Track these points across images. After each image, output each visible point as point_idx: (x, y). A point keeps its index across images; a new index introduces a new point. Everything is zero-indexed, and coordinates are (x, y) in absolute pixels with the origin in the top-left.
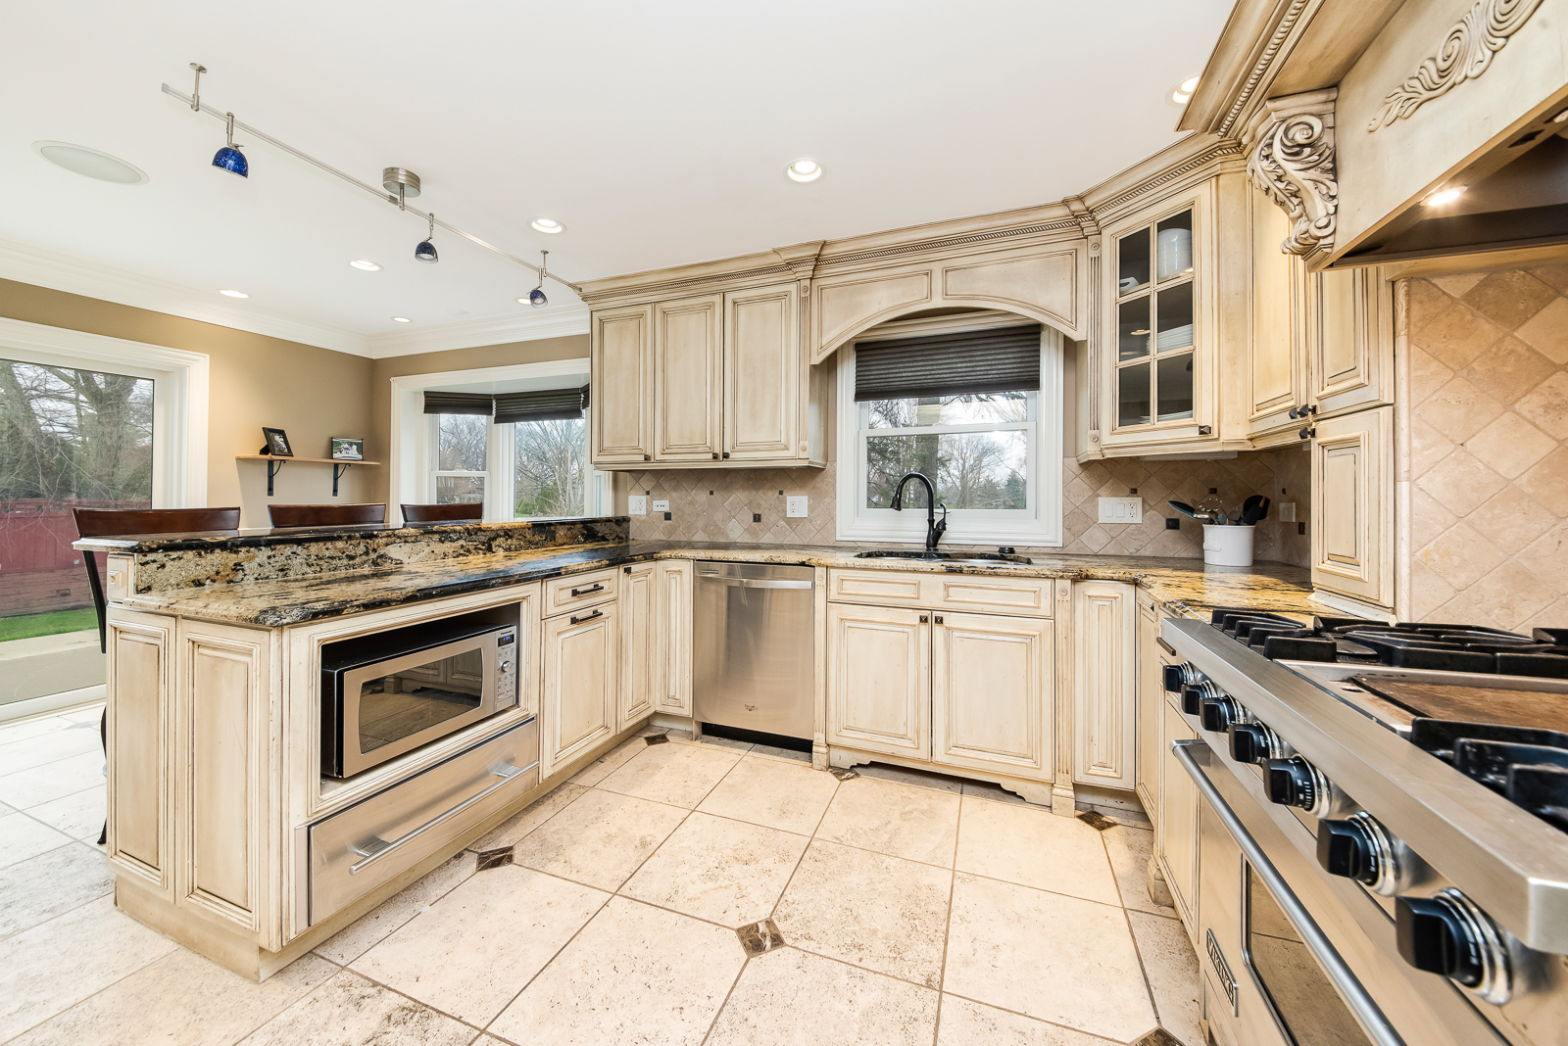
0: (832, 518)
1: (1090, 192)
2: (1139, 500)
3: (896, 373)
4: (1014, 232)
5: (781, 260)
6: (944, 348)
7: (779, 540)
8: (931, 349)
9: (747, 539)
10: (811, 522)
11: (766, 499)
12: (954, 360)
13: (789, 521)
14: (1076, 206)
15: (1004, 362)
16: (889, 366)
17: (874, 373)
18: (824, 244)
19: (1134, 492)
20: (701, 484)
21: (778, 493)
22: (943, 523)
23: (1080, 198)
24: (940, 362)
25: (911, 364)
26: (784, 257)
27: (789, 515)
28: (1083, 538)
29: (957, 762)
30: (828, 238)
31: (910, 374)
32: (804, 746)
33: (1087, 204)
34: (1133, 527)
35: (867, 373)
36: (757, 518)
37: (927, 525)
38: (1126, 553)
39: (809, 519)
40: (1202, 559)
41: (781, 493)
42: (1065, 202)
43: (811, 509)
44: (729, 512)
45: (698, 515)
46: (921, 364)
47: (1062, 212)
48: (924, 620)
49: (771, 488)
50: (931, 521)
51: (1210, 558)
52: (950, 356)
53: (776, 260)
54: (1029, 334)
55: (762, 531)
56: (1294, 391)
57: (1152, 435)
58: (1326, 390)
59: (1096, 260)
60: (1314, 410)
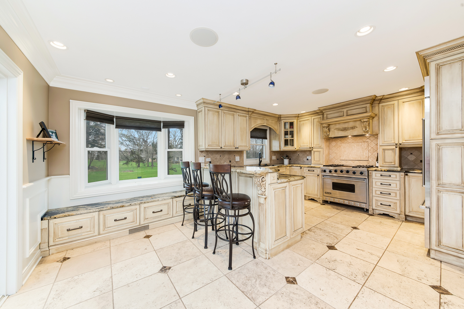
0: (243, 161)
1: (282, 115)
4: (273, 117)
11: (232, 156)
13: (236, 162)
14: (280, 116)
15: (263, 134)
16: (256, 133)
17: (253, 133)
19: (276, 155)
20: (218, 154)
22: (261, 160)
23: (281, 115)
27: (236, 160)
28: (271, 162)
30: (256, 109)
34: (275, 160)
36: (230, 162)
37: (259, 161)
39: (240, 161)
40: (284, 163)
42: (279, 115)
43: (240, 159)
44: (224, 160)
45: (218, 162)
47: (278, 116)
50: (260, 160)
54: (266, 131)
56: (309, 145)
57: (289, 148)
58: (314, 146)
59: (280, 123)
60: (312, 148)
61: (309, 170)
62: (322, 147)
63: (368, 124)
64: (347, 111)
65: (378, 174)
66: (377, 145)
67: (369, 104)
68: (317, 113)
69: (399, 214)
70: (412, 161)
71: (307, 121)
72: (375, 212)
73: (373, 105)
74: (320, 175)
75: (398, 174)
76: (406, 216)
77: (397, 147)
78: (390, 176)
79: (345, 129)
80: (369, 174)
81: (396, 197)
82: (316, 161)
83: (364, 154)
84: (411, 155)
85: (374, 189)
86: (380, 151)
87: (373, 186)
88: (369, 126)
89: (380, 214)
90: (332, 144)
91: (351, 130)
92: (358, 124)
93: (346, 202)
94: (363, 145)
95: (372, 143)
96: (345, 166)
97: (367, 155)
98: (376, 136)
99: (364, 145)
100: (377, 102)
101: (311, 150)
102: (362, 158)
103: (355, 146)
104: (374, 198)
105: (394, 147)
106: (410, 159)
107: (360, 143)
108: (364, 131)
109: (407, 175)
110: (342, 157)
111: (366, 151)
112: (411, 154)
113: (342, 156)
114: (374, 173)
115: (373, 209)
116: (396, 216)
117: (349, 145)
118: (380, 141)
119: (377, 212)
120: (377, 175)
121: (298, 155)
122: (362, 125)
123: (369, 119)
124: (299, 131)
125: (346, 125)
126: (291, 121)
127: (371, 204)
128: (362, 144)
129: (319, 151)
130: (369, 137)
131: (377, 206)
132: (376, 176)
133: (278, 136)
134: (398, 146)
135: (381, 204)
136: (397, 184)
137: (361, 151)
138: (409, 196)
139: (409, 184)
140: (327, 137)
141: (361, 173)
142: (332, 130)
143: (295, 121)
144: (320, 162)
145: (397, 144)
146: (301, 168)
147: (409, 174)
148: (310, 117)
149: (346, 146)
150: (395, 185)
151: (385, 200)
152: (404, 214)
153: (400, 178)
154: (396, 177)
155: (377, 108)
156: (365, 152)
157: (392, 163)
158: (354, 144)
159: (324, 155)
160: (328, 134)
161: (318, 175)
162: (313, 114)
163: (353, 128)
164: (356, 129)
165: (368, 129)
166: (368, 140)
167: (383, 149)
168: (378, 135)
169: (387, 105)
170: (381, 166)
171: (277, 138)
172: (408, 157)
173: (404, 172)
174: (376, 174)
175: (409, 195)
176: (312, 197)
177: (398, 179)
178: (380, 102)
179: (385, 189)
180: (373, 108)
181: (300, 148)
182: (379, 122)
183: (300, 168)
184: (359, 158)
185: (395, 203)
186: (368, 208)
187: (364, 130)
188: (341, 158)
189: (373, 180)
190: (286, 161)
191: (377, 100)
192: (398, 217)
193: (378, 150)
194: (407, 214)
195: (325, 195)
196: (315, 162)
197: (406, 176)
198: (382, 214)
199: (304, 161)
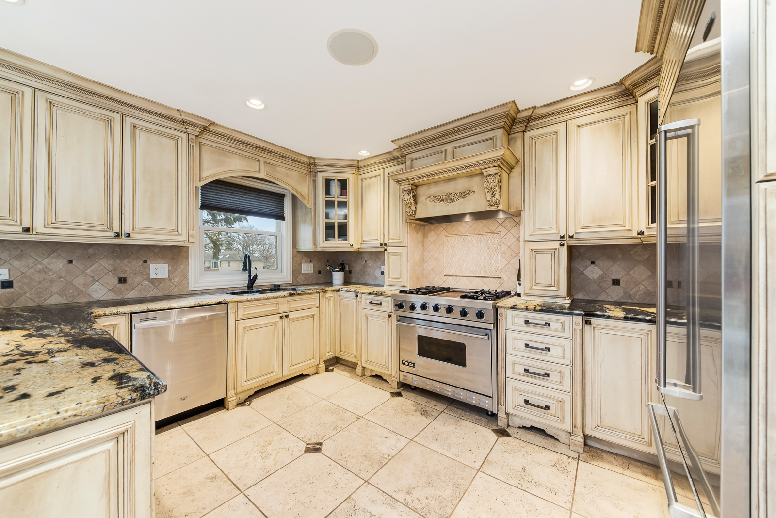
0: (186, 277)
1: (318, 159)
2: (312, 264)
3: (224, 199)
4: (292, 159)
5: (180, 117)
6: (248, 193)
7: (145, 294)
8: (242, 192)
9: (112, 297)
10: (170, 280)
11: (129, 267)
12: (252, 200)
13: (153, 281)
14: (312, 160)
15: (269, 206)
16: (221, 195)
17: (212, 196)
18: (212, 123)
19: (311, 261)
20: (55, 254)
21: (142, 262)
22: (256, 275)
23: (314, 159)
24: (246, 199)
25: (233, 197)
26: (183, 117)
27: (152, 277)
28: (298, 279)
29: (291, 373)
30: (215, 121)
31: (232, 201)
32: (219, 405)
33: (316, 161)
34: (311, 274)
35: (208, 195)
36: (122, 280)
37: (248, 277)
38: (309, 283)
39: (169, 279)
40: (332, 282)
41: (145, 262)
42: (310, 157)
43: (170, 272)
44: (92, 277)
45: (52, 281)
46: (237, 198)
47: (306, 160)
48: (281, 317)
49: (137, 258)
50: (250, 276)
51: (334, 282)
52: (251, 198)
53: (177, 116)
54: (279, 197)
55: (127, 289)
56: (379, 239)
57: (336, 245)
58: (390, 241)
59: (314, 181)
60: (386, 245)
61: (371, 303)
62: (404, 244)
63: (497, 182)
64: (454, 149)
65: (520, 317)
66: (518, 240)
67: (502, 130)
68: (396, 158)
69: (571, 433)
70: (594, 281)
71: (375, 179)
72: (512, 421)
73: (510, 136)
74: (394, 317)
75: (566, 319)
76: (586, 437)
77: (562, 245)
78: (549, 325)
79: (449, 196)
80: (499, 317)
81: (563, 385)
82: (393, 278)
83: (493, 262)
84: (593, 266)
85: (510, 359)
86: (525, 256)
87: (508, 351)
88: (500, 188)
89: (524, 428)
90: (429, 237)
91: (462, 200)
92: (475, 183)
93: (449, 392)
94: (490, 241)
95: (509, 235)
96: (451, 292)
97: (497, 265)
98: (516, 216)
99: (493, 241)
100: (519, 128)
101: (383, 250)
102: (488, 272)
103: (475, 242)
104: (511, 384)
105: (556, 245)
106: (591, 276)
107: (485, 236)
108: (488, 201)
109: (588, 323)
110: (448, 268)
111: (496, 254)
112: (593, 263)
113: (449, 265)
114: (510, 313)
115: (507, 414)
116: (562, 437)
117: (462, 239)
118: (526, 231)
119: (517, 422)
120: (516, 320)
121: (366, 262)
122: (485, 186)
123: (502, 169)
124: (360, 203)
125: (450, 188)
126: (343, 176)
127: (502, 399)
128: (488, 237)
129: (399, 254)
130: (503, 220)
131: (516, 406)
132: (514, 323)
133: (311, 212)
134: (565, 242)
135: (526, 402)
136: (565, 348)
137: (487, 255)
138: (594, 385)
139: (595, 350)
140: (412, 217)
141: (480, 315)
142: (422, 199)
143: (351, 179)
144: (400, 280)
145: (563, 237)
146: (357, 296)
147: (594, 320)
148: (382, 170)
149: (455, 243)
150: (560, 350)
151: (537, 391)
152: (581, 434)
153: (572, 330)
154: (563, 330)
155: (519, 143)
156: (494, 258)
157: (551, 286)
158: (473, 238)
159: (409, 263)
160: (413, 209)
161: (389, 316)
162: (388, 161)
163: (465, 194)
164: (472, 196)
165: (497, 197)
166: (501, 229)
167: (532, 250)
168: (522, 213)
169: (542, 135)
170: (527, 295)
171: (309, 218)
172: (586, 272)
173: (583, 316)
174: (514, 317)
175: (594, 381)
176: (378, 370)
177: (567, 334)
178: (526, 126)
179: (536, 360)
180: (512, 143)
181: (364, 246)
182: (524, 179)
183: (354, 295)
184: (482, 272)
185: (561, 402)
186: (495, 412)
187: (489, 198)
188: (446, 272)
189: (508, 333)
190: (338, 277)
191: (520, 122)
192: (568, 440)
193: (521, 253)
194: (588, 432)
195: (403, 368)
196: (390, 280)
197: (588, 327)
198: (529, 426)
199: (377, 278)
